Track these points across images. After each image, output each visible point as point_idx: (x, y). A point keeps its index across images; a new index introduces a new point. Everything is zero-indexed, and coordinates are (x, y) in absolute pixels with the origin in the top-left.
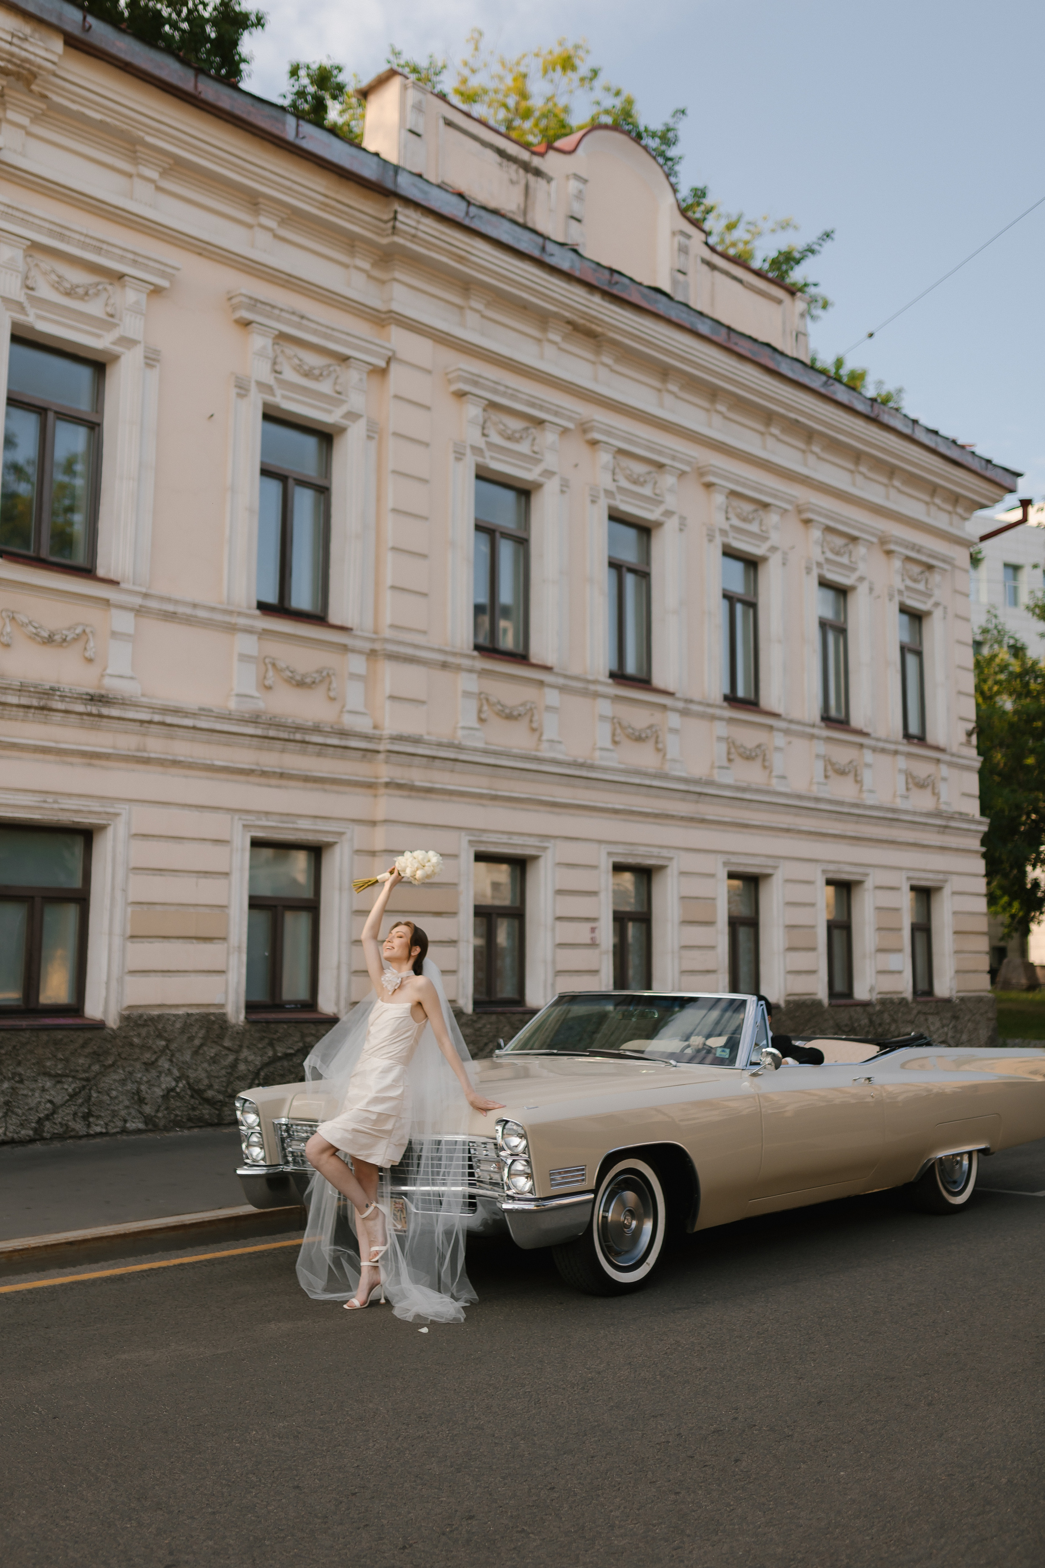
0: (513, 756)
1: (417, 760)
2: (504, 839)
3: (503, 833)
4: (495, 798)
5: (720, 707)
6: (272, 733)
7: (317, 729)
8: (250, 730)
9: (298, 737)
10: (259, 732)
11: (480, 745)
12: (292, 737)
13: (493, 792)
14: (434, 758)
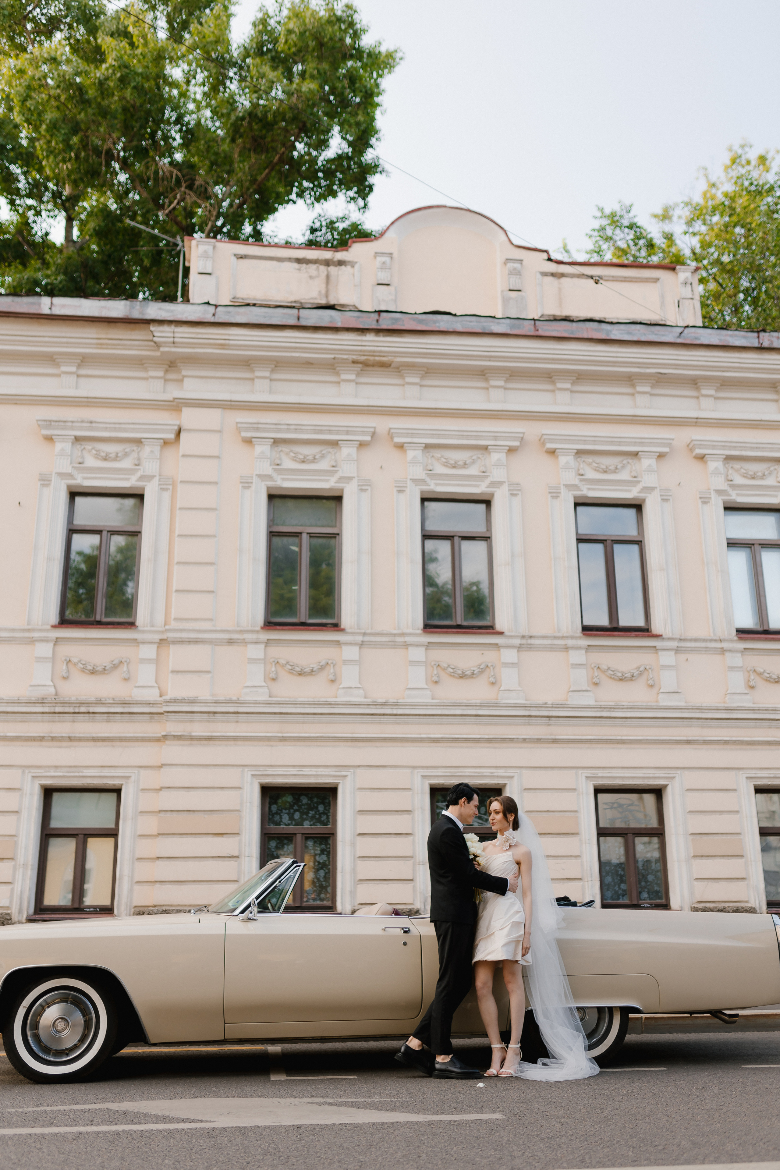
0: (300, 704)
1: (197, 717)
2: (294, 771)
3: (294, 766)
4: (283, 739)
5: (580, 638)
6: (57, 709)
7: (99, 702)
8: (39, 709)
9: (83, 709)
10: (46, 709)
11: (265, 698)
12: (77, 710)
13: (280, 735)
14: (215, 713)
